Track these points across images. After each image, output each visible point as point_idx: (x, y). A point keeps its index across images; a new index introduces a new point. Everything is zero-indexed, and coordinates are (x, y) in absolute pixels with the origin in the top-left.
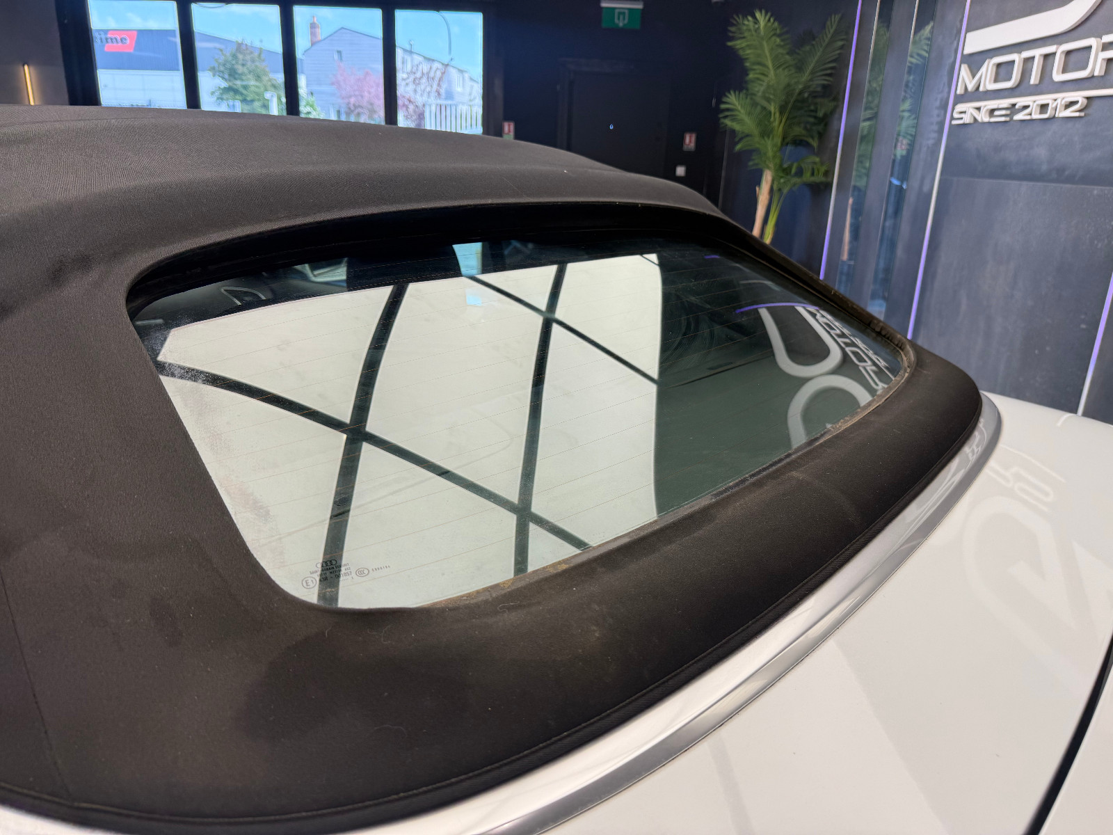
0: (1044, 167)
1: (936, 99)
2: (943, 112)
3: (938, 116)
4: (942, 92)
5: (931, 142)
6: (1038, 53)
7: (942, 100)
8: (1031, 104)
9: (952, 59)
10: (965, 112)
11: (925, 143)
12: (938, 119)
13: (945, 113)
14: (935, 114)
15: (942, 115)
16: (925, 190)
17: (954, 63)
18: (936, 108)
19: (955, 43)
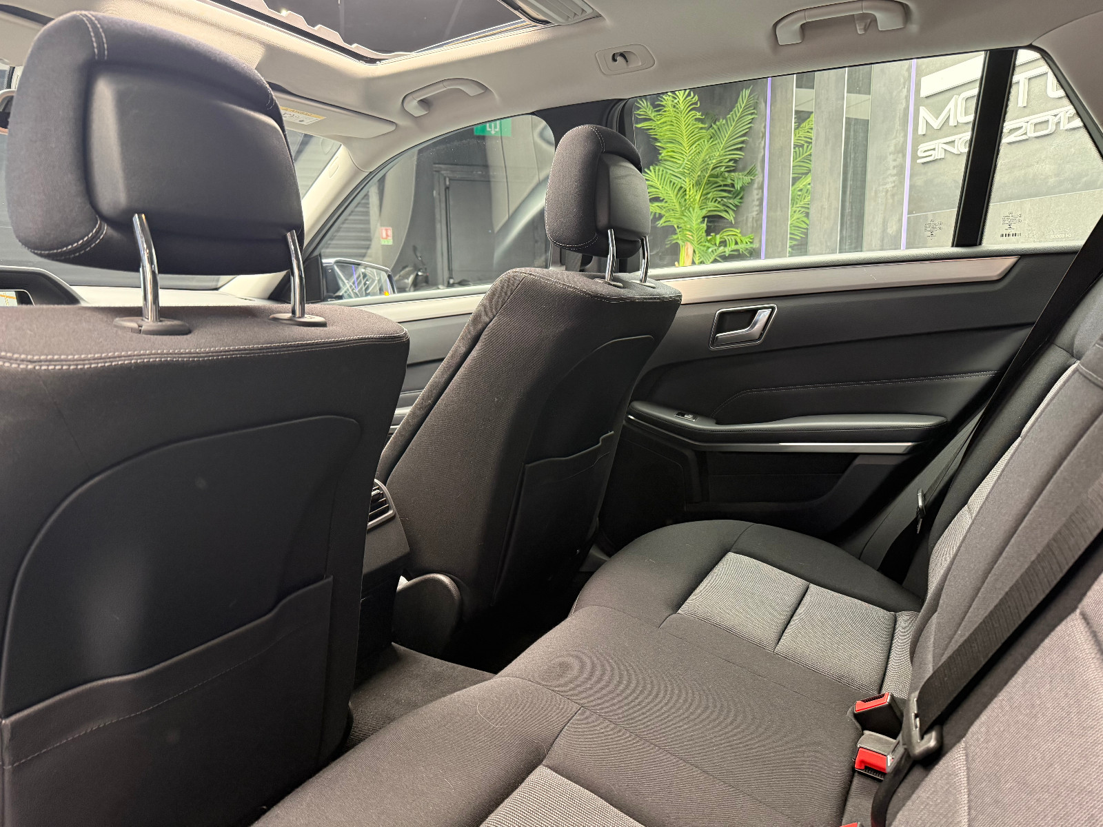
0: (1052, 181)
1: (888, 146)
2: (900, 155)
3: (895, 160)
4: (895, 137)
5: (889, 186)
6: (1022, 77)
7: (896, 145)
8: (1024, 125)
9: (905, 104)
10: (934, 149)
11: (881, 188)
12: (895, 164)
13: (904, 156)
14: (891, 158)
15: (899, 160)
16: (891, 232)
17: (907, 108)
18: (890, 154)
19: (905, 91)
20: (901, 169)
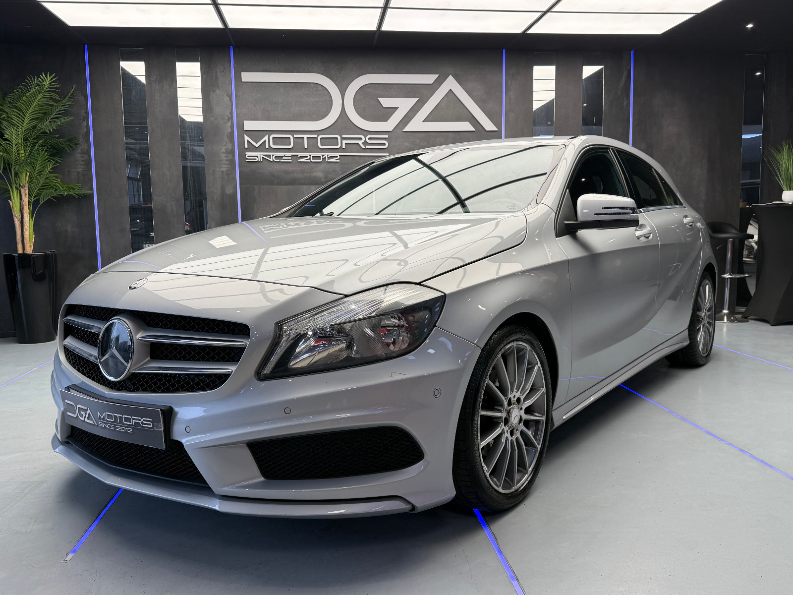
0: (323, 180)
1: (221, 149)
2: (231, 155)
4: (226, 145)
5: (224, 169)
6: (305, 136)
7: (226, 149)
8: (308, 155)
9: (230, 130)
10: (257, 157)
11: (218, 169)
12: (227, 158)
13: (234, 156)
14: (223, 156)
15: (230, 156)
16: (229, 193)
17: (232, 133)
18: (222, 153)
19: (230, 124)
20: (232, 162)
